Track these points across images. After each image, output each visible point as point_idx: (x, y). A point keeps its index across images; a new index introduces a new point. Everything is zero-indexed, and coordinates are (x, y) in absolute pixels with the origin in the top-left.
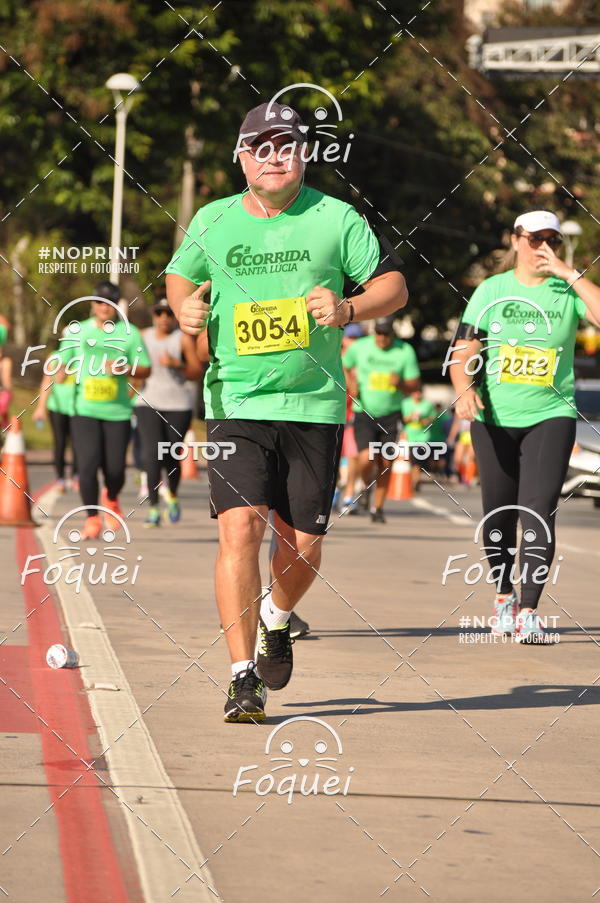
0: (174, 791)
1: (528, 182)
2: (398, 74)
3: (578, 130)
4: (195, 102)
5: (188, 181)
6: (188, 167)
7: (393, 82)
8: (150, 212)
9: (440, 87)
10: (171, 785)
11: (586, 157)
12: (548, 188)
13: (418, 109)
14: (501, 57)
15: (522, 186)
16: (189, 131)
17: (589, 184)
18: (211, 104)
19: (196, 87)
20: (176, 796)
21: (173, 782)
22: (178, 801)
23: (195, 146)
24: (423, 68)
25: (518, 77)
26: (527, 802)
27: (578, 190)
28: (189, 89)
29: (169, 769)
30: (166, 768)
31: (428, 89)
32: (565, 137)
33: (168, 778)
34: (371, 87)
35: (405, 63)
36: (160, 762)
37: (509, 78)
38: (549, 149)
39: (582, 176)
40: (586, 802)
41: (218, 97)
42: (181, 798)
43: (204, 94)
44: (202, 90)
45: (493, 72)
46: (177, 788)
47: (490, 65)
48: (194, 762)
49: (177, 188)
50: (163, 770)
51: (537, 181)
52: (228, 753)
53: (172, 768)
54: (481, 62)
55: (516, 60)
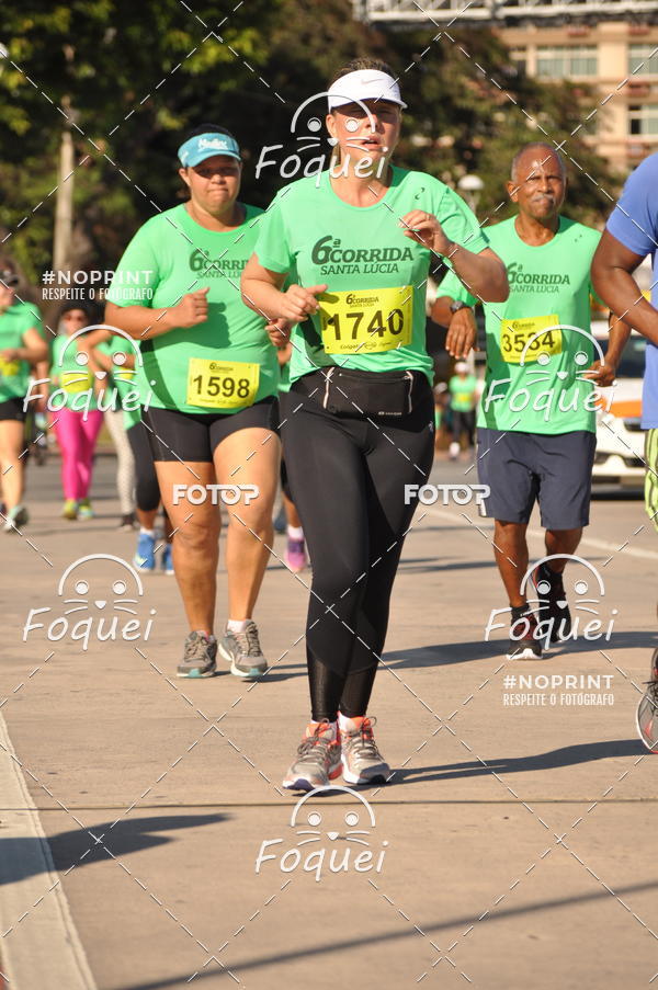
0: (36, 812)
1: (425, 135)
2: (282, 27)
3: (474, 78)
4: (71, 69)
5: (67, 151)
6: (67, 137)
7: (277, 37)
8: (29, 186)
9: (328, 39)
10: (33, 806)
11: (483, 108)
12: (446, 141)
13: (306, 64)
14: (385, 7)
15: (419, 141)
16: (66, 101)
17: (489, 135)
18: (87, 71)
19: (69, 52)
20: (37, 818)
21: (36, 803)
22: (39, 824)
23: (72, 117)
24: (311, 19)
25: (406, 28)
26: (402, 803)
27: (477, 142)
28: (63, 55)
29: (34, 788)
30: (29, 788)
31: (316, 42)
32: (462, 87)
33: (30, 799)
34: (255, 45)
35: (291, 16)
36: (24, 782)
37: (396, 29)
38: (446, 100)
39: (482, 128)
40: (463, 799)
41: (94, 63)
42: (42, 819)
43: (78, 59)
44: (76, 54)
45: (380, 24)
46: (39, 809)
47: (375, 16)
48: (59, 780)
49: (55, 160)
50: (26, 790)
51: (435, 134)
52: (96, 767)
53: (35, 788)
54: (365, 14)
55: (402, 10)
